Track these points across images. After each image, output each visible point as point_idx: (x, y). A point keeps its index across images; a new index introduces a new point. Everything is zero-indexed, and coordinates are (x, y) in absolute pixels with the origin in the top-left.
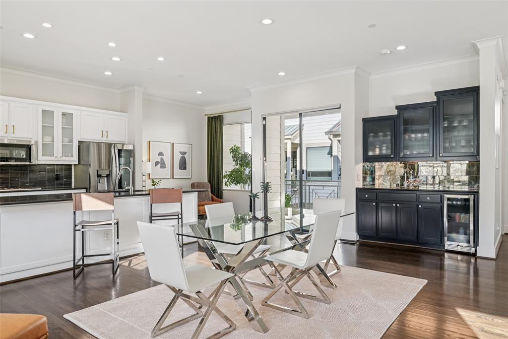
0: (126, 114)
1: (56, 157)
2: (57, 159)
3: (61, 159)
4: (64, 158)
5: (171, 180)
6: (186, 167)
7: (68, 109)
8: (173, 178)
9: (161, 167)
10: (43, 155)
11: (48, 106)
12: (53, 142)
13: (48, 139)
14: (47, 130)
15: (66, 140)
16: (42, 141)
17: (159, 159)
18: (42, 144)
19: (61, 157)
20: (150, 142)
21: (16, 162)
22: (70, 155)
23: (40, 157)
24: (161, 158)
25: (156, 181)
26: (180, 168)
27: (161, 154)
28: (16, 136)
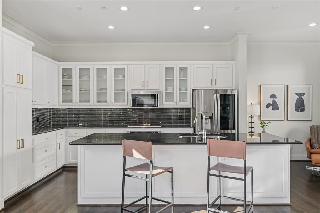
0: (234, 62)
1: (175, 103)
2: (175, 104)
3: (179, 104)
4: (182, 103)
5: (286, 122)
6: (304, 109)
7: (183, 64)
8: (288, 120)
9: (273, 109)
10: (166, 101)
11: (169, 64)
12: (173, 91)
13: (170, 89)
14: (169, 82)
15: (183, 89)
16: (166, 91)
17: (271, 101)
18: (166, 93)
19: (178, 103)
20: (261, 85)
21: (147, 106)
22: (186, 100)
23: (164, 103)
24: (274, 101)
25: (266, 122)
26: (297, 110)
27: (273, 96)
28: (150, 88)
